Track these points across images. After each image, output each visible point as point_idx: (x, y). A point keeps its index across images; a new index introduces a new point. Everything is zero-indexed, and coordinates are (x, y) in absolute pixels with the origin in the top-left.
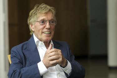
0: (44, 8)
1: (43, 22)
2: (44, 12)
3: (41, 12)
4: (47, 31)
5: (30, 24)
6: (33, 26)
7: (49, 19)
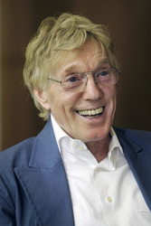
0: (69, 34)
1: (74, 78)
2: (72, 47)
3: (63, 48)
4: (90, 107)
5: (33, 89)
6: (45, 94)
7: (91, 66)
